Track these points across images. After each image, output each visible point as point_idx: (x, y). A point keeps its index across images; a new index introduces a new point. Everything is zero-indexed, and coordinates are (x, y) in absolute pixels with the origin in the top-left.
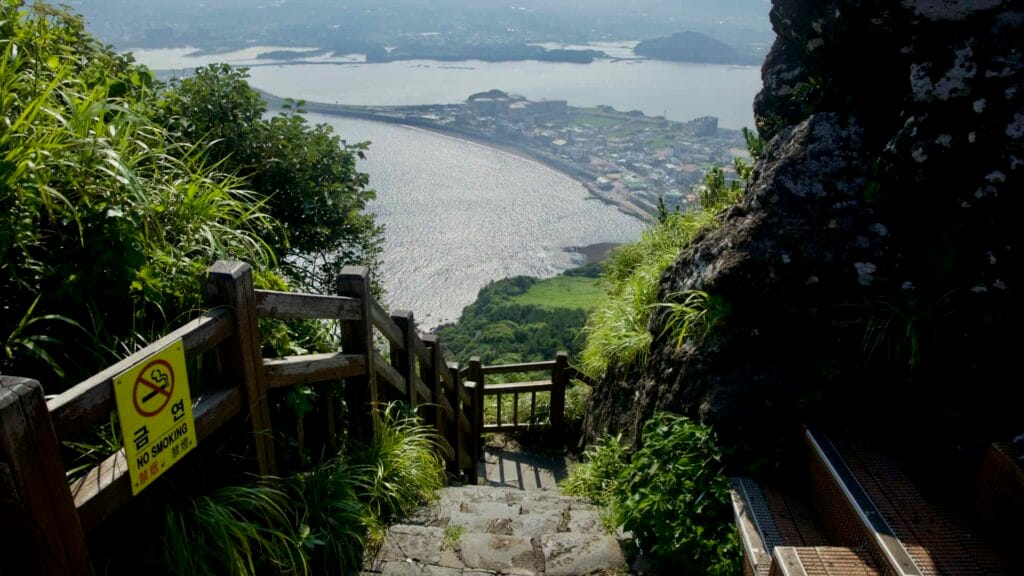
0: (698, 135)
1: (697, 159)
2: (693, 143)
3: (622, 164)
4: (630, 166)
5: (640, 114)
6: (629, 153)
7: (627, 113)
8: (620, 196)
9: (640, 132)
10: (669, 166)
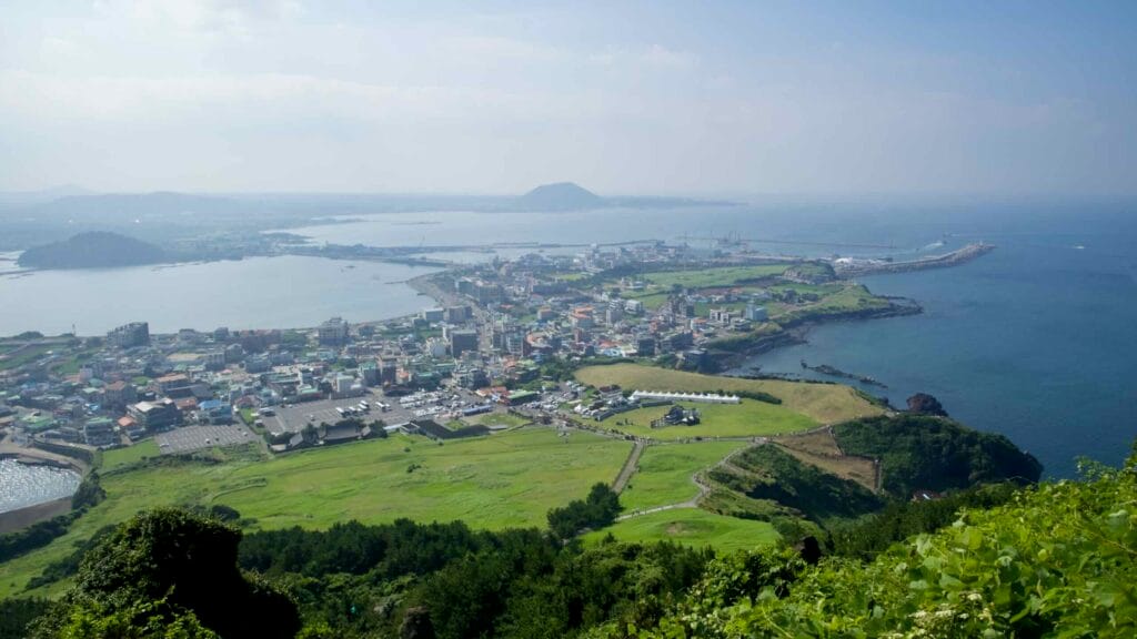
0: (125, 347)
1: (128, 375)
2: (120, 357)
3: (15, 403)
4: (28, 402)
5: (37, 335)
6: (25, 386)
7: (16, 338)
8: (17, 444)
9: (41, 356)
10: (89, 390)
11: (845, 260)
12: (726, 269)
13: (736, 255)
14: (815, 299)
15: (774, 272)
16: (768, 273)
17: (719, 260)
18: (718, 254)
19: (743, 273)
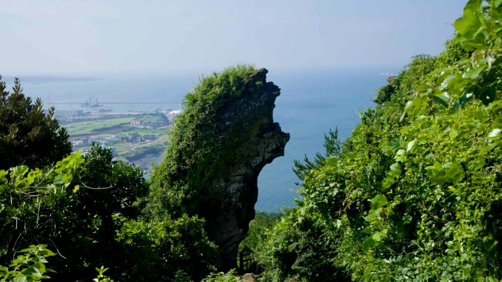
11: (176, 112)
12: (85, 123)
13: (95, 113)
14: (153, 138)
15: (123, 122)
16: (118, 123)
17: (81, 117)
18: (80, 113)
19: (99, 125)
